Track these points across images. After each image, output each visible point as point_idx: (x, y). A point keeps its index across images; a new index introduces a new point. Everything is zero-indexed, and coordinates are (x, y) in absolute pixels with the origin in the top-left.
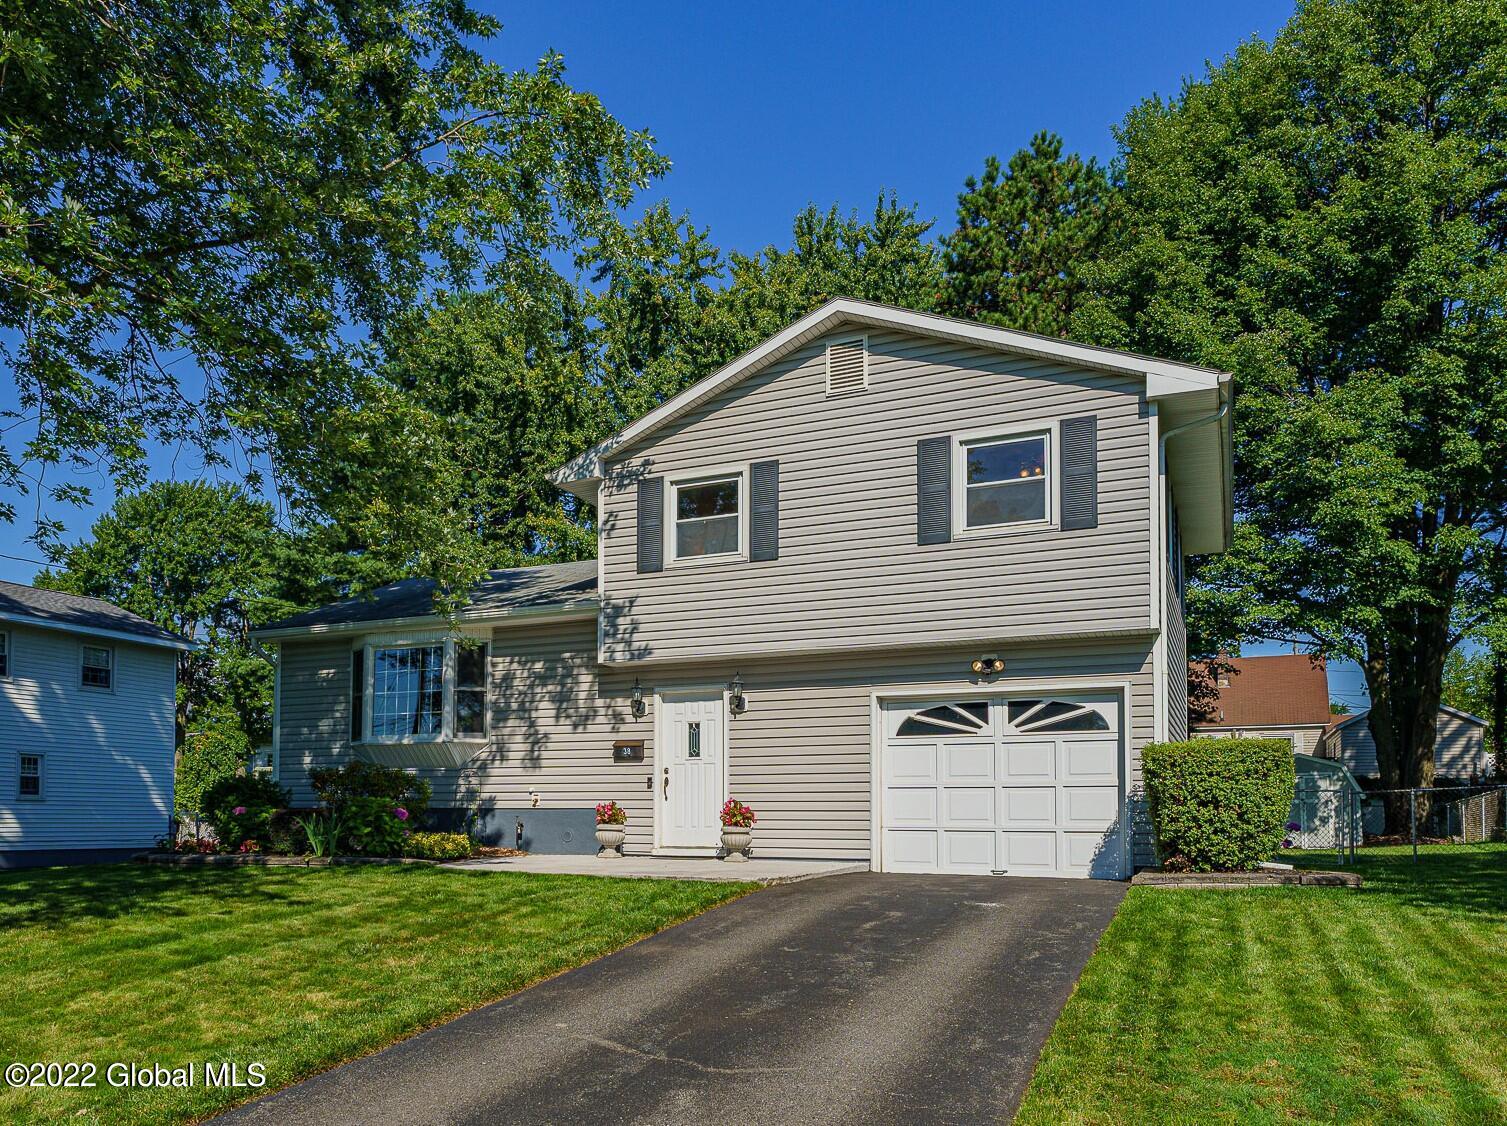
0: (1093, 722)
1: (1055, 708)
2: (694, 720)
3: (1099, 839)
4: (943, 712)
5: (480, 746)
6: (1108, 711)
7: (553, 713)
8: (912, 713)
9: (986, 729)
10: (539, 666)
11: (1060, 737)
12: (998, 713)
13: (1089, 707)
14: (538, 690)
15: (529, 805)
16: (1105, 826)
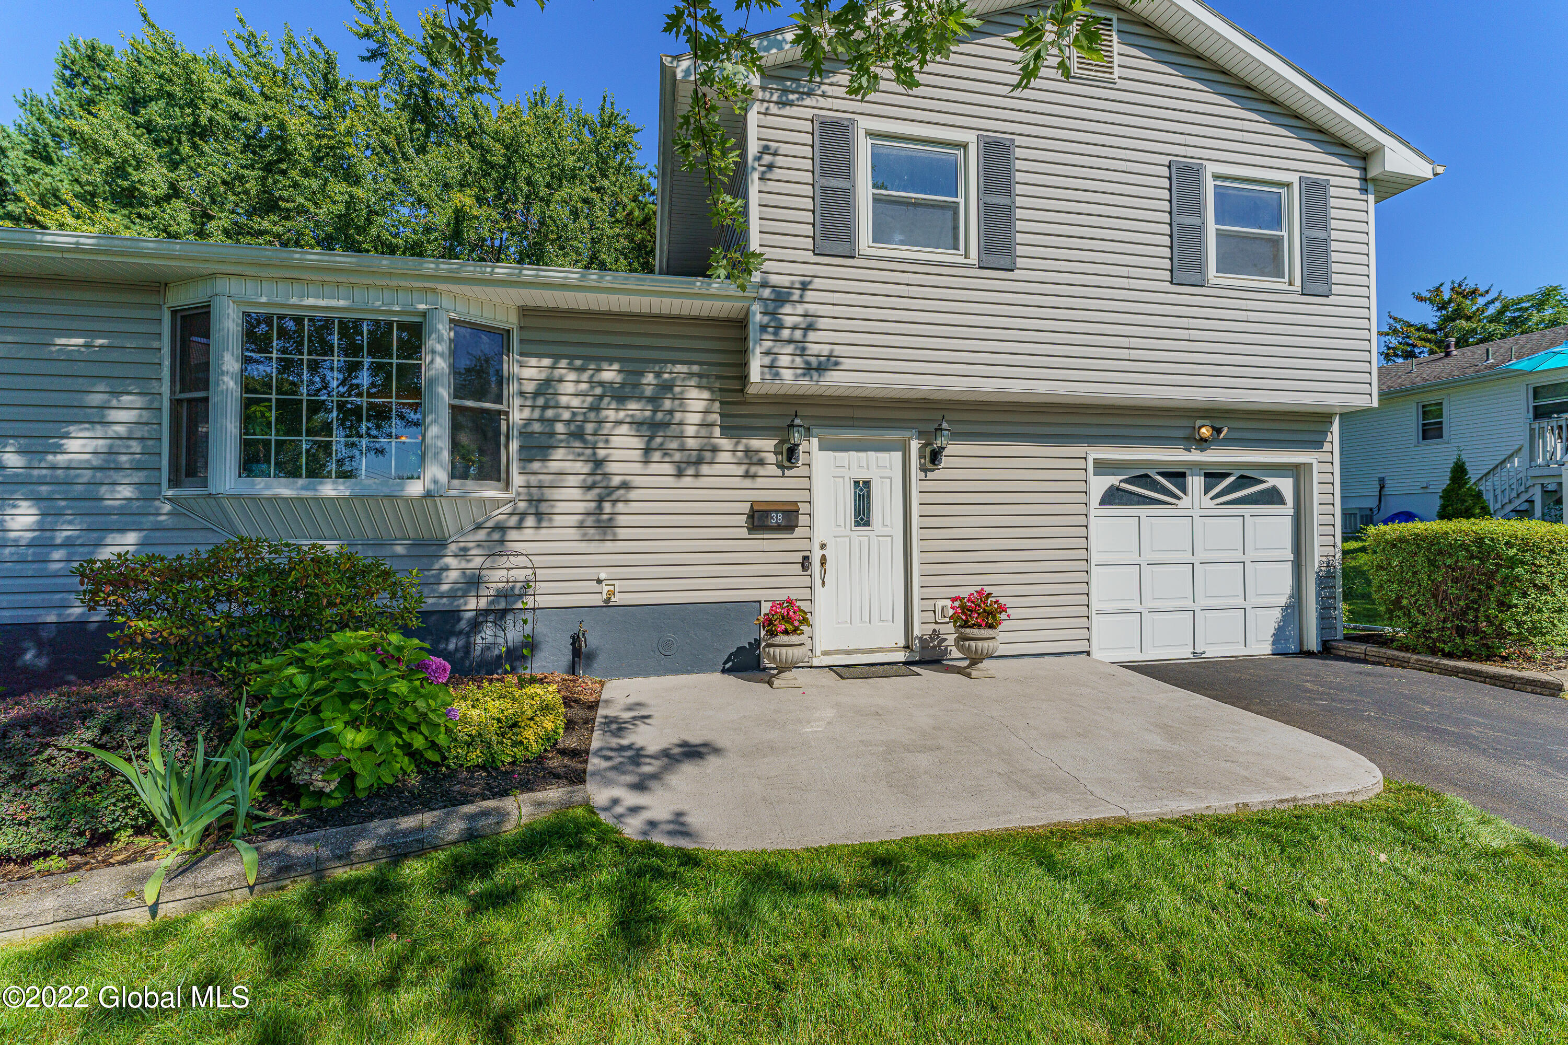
0: (1273, 497)
1: (1245, 481)
2: (862, 475)
3: (1277, 614)
4: (1143, 479)
5: (498, 503)
6: (1285, 486)
7: (637, 455)
8: (1114, 480)
9: (1186, 501)
10: (610, 374)
11: (1247, 510)
12: (1196, 483)
13: (1271, 482)
14: (611, 415)
15: (598, 600)
16: (1283, 600)
